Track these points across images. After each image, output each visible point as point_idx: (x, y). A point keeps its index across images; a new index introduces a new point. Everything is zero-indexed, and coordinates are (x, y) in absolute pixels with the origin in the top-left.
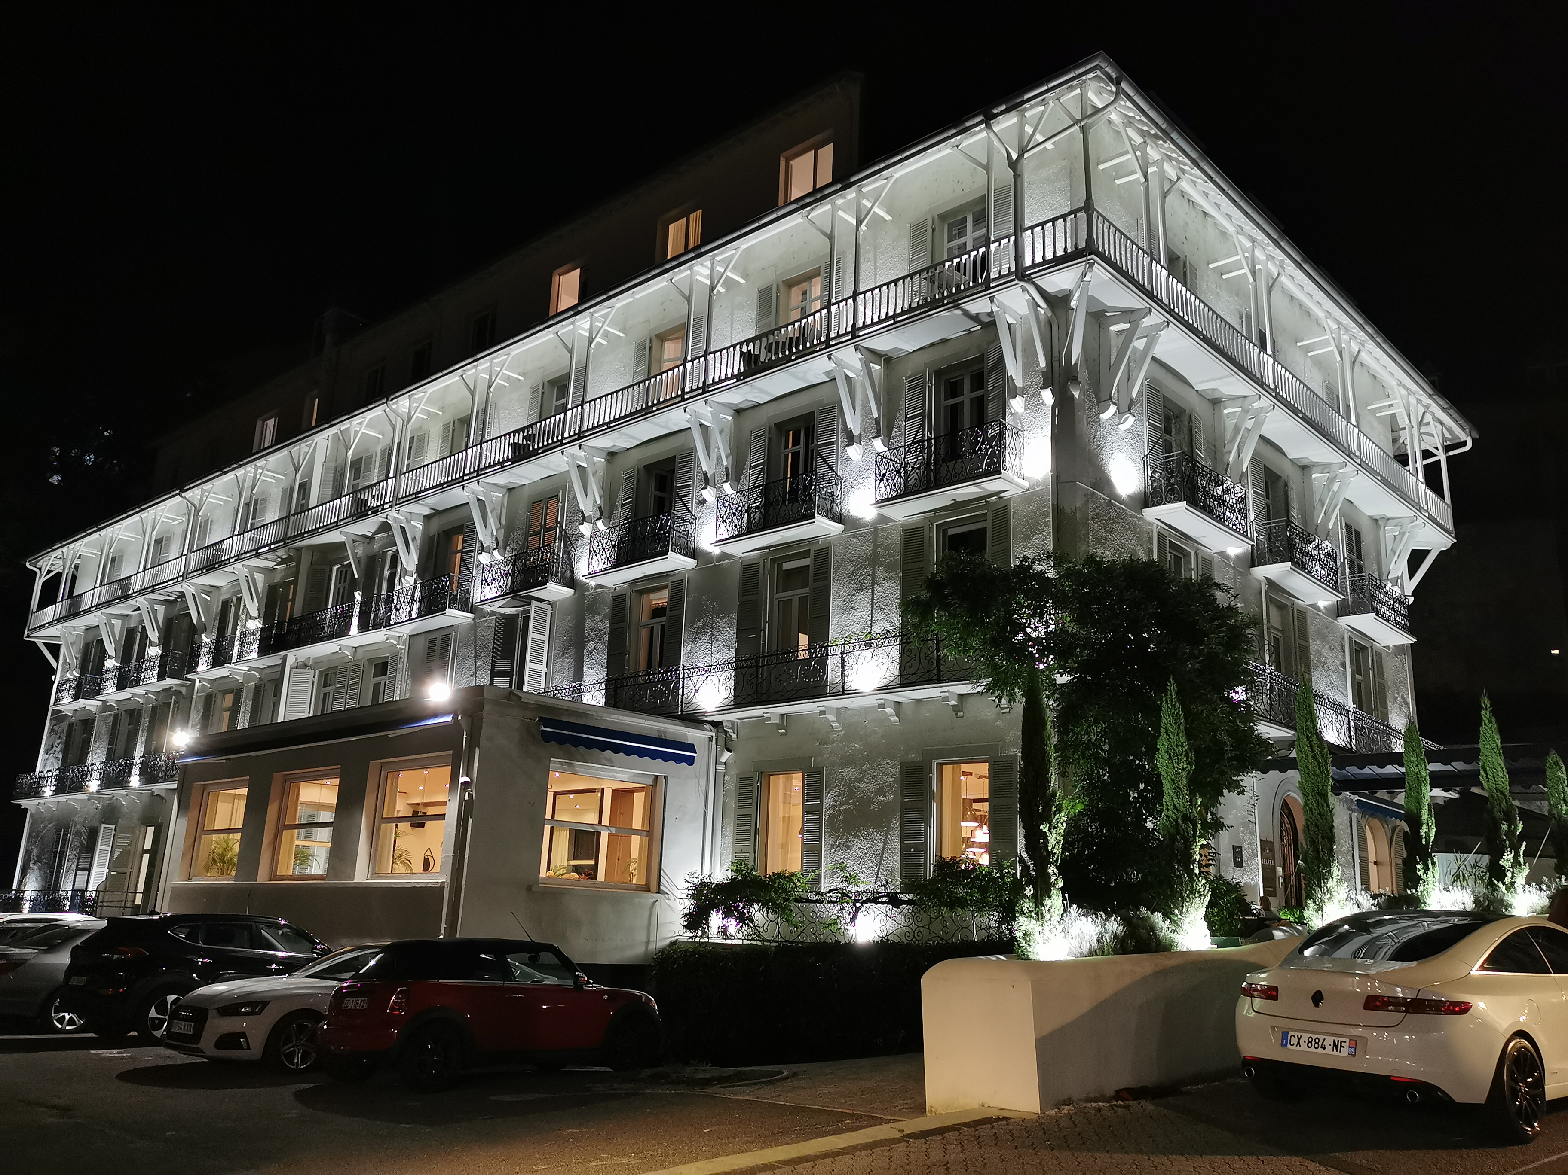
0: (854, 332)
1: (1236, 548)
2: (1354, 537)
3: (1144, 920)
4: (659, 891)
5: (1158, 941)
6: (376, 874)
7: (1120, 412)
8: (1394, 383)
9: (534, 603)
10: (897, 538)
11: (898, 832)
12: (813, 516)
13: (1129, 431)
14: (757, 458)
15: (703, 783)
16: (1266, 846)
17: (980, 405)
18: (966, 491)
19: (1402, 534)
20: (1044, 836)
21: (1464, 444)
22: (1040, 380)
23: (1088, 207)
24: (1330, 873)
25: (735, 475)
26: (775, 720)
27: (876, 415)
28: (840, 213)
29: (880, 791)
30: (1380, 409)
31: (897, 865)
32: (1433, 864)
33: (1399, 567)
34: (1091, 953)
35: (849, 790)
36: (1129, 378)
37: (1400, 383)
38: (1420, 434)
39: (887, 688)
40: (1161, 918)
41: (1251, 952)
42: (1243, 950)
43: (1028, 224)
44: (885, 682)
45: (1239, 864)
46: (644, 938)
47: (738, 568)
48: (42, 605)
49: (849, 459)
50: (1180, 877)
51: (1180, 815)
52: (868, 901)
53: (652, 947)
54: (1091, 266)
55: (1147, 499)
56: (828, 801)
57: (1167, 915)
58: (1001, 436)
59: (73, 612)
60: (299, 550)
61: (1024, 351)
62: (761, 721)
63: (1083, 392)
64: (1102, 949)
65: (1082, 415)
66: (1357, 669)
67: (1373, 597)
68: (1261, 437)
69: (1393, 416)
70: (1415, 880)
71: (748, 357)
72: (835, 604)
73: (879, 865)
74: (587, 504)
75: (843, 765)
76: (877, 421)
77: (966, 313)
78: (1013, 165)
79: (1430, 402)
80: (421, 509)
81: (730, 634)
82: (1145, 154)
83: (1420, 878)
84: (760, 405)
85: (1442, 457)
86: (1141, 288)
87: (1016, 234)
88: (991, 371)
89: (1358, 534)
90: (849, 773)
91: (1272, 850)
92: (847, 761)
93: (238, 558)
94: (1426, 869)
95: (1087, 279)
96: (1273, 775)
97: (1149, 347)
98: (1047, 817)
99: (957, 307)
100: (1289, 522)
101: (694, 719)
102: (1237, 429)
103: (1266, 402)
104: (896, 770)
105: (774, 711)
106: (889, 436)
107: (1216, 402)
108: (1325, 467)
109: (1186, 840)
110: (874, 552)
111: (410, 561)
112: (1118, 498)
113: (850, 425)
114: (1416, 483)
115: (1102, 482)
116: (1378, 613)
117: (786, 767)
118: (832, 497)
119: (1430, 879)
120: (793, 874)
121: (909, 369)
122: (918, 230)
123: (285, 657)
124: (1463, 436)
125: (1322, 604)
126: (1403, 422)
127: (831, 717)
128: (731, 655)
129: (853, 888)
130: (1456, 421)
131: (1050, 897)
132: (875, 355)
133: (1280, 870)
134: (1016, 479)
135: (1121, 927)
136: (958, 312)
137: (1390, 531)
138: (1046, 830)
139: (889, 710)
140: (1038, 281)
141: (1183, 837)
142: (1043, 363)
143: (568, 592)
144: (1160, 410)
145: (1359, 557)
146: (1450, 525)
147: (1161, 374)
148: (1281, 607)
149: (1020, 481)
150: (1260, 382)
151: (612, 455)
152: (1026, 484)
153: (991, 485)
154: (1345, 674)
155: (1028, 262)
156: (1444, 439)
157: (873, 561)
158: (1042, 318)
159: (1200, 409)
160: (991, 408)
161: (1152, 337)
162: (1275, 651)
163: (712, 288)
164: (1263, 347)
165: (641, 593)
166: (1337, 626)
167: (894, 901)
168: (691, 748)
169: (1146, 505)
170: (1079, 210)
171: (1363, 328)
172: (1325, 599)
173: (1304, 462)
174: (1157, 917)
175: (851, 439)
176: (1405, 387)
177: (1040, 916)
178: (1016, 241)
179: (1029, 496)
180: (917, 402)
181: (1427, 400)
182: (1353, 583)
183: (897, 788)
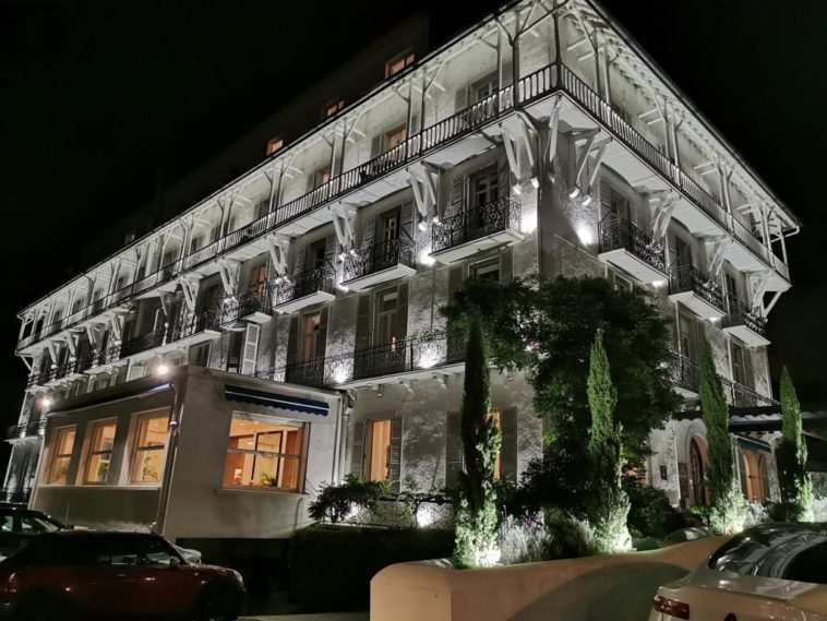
0: (421, 153)
1: (659, 283)
2: (731, 282)
3: (572, 527)
4: (304, 493)
5: (584, 546)
6: (132, 482)
7: (582, 194)
8: (752, 192)
9: (249, 325)
10: (446, 275)
11: (445, 456)
12: (396, 264)
13: (588, 207)
14: (369, 235)
15: (334, 426)
16: (682, 466)
17: (495, 193)
18: (485, 243)
19: (760, 281)
20: (479, 455)
21: (795, 230)
22: (530, 174)
23: (558, 62)
24: (729, 486)
25: (356, 245)
26: (375, 388)
27: (434, 203)
28: (415, 87)
29: (436, 431)
30: (744, 210)
31: (444, 477)
32: (807, 479)
33: (757, 301)
34: (523, 559)
35: (417, 431)
36: (588, 172)
37: (756, 193)
38: (769, 225)
39: (438, 366)
40: (588, 526)
41: (667, 554)
42: (660, 552)
43: (522, 76)
44: (436, 362)
45: (664, 477)
46: (293, 522)
47: (357, 300)
48: (24, 337)
49: (420, 231)
50: (606, 490)
51: (605, 439)
52: (424, 500)
53: (298, 527)
54: (560, 97)
55: (601, 248)
56: (404, 437)
57: (594, 522)
58: (507, 208)
59: (36, 341)
60: (139, 301)
61: (522, 158)
62: (368, 388)
63: (557, 179)
64: (532, 554)
65: (557, 195)
66: (735, 360)
67: (745, 316)
68: (673, 218)
69: (751, 214)
70: (795, 492)
71: (363, 174)
72: (411, 317)
73: (434, 477)
74: (280, 267)
75: (414, 415)
76: (435, 206)
77: (486, 136)
78: (513, 43)
79: (774, 204)
80: (197, 274)
81: (352, 338)
82: (595, 38)
83: (797, 489)
84: (371, 204)
85: (781, 237)
86: (594, 115)
87: (514, 84)
88: (501, 171)
89: (733, 280)
90: (417, 420)
91: (686, 469)
92: (417, 413)
93: (110, 307)
94: (802, 483)
95: (558, 106)
96: (686, 422)
97: (599, 156)
98: (482, 439)
99: (480, 132)
100: (692, 267)
101: (329, 388)
102: (658, 210)
103: (675, 194)
104: (444, 418)
105: (374, 383)
106: (443, 215)
107: (645, 195)
108: (713, 238)
109: (610, 460)
110: (434, 285)
111: (192, 305)
112: (582, 246)
113: (420, 210)
114: (767, 251)
115: (572, 236)
116: (748, 325)
117: (381, 417)
118: (410, 254)
119: (806, 491)
120: (380, 483)
121: (454, 175)
122: (460, 94)
123: (129, 361)
124: (793, 225)
125: (713, 319)
126: (758, 218)
127: (407, 385)
128: (352, 349)
129: (414, 492)
130: (790, 216)
131: (483, 509)
132: (433, 167)
133: (691, 481)
134: (516, 234)
135: (549, 536)
136: (481, 135)
137: (752, 280)
138: (481, 449)
139: (440, 380)
140: (528, 111)
141: (608, 458)
142: (532, 162)
143: (268, 318)
144: (608, 195)
145: (735, 293)
146: (788, 277)
147: (609, 175)
148: (688, 321)
149: (519, 235)
150: (672, 181)
151: (293, 239)
152: (522, 237)
153: (500, 238)
154: (728, 362)
155: (521, 100)
156: (783, 228)
157: (433, 290)
158: (532, 136)
159: (635, 198)
160: (501, 194)
161: (601, 148)
162: (685, 344)
163: (345, 138)
164: (673, 162)
165: (307, 316)
166: (721, 335)
167: (439, 501)
168: (326, 405)
169: (600, 252)
170: (552, 64)
171: (733, 155)
172: (714, 317)
173: (700, 235)
174: (585, 525)
175: (421, 218)
176: (759, 196)
177: (474, 526)
178: (514, 89)
179: (524, 245)
180: (459, 194)
181: (772, 203)
182: (731, 308)
183: (444, 429)
